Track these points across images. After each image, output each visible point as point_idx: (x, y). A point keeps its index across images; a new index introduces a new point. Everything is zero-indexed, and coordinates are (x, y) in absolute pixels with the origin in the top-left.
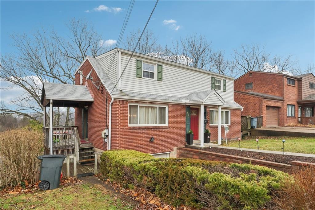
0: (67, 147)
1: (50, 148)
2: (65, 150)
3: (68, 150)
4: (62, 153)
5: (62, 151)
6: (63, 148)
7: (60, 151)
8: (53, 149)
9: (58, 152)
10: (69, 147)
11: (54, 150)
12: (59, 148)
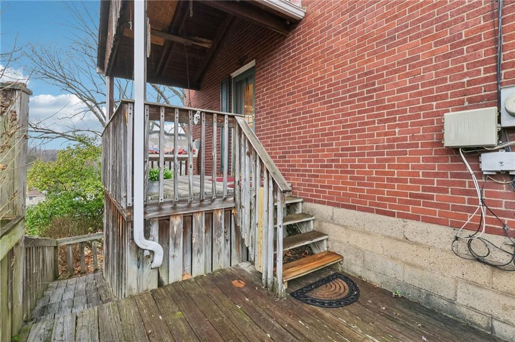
0: (206, 202)
1: (131, 208)
2: (198, 217)
3: (210, 215)
4: (185, 228)
5: (188, 221)
6: (189, 207)
7: (177, 223)
8: (145, 213)
9: (168, 226)
10: (213, 201)
11: (150, 215)
12: (174, 208)
